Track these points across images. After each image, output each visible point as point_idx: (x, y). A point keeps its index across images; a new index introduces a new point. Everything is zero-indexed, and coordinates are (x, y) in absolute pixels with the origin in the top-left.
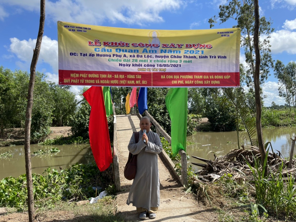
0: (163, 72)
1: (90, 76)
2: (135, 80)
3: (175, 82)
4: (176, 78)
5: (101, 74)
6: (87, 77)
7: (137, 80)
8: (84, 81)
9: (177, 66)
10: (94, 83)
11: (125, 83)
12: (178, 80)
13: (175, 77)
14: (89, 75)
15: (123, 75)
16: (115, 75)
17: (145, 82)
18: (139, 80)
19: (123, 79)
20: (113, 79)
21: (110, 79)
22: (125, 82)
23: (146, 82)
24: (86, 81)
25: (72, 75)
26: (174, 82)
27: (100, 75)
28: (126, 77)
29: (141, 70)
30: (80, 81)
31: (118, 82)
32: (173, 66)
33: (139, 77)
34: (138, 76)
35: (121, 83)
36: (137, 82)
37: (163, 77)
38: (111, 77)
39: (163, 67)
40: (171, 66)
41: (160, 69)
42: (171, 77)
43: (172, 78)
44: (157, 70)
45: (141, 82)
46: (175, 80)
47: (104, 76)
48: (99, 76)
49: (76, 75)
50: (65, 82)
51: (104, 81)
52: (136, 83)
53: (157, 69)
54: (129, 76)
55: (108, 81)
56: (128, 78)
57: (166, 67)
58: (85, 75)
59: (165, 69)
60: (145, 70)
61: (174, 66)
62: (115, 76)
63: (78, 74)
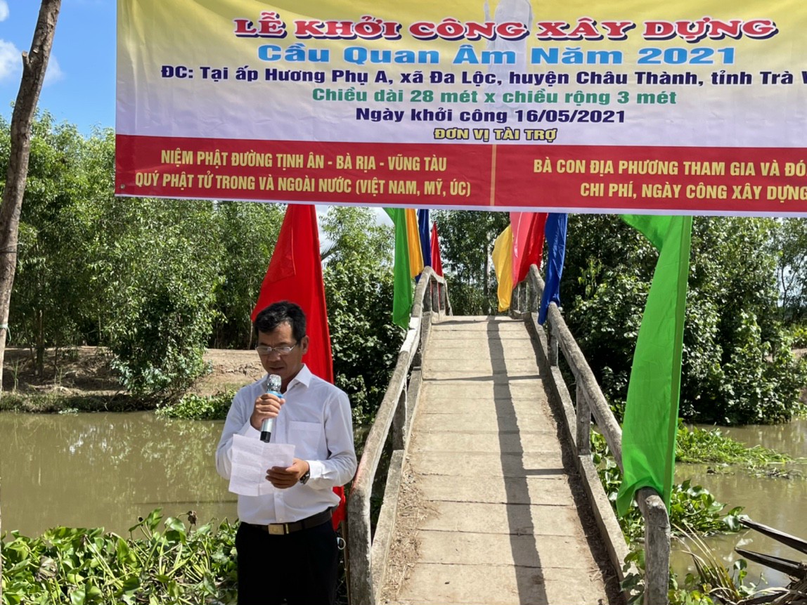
0: (545, 143)
1: (237, 159)
2: (422, 176)
3: (596, 189)
4: (599, 173)
5: (283, 153)
6: (224, 164)
7: (430, 180)
8: (214, 180)
9: (605, 120)
10: (253, 188)
11: (378, 189)
12: (607, 179)
13: (597, 167)
14: (233, 154)
15: (372, 158)
16: (338, 157)
17: (463, 188)
18: (435, 180)
19: (370, 175)
20: (330, 172)
21: (316, 174)
22: (378, 184)
23: (466, 188)
24: (221, 180)
25: (166, 156)
26: (589, 189)
27: (279, 156)
28: (382, 164)
29: (448, 135)
30: (196, 181)
31: (348, 186)
32: (588, 118)
33: (438, 164)
34: (435, 159)
35: (363, 191)
36: (429, 187)
37: (543, 166)
38: (322, 166)
39: (544, 124)
40: (580, 120)
41: (529, 132)
42: (579, 166)
43: (583, 171)
44: (517, 137)
45: (446, 187)
46: (595, 179)
47: (294, 161)
48: (275, 160)
49: (180, 155)
50: (140, 185)
51: (293, 180)
52: (422, 191)
53: (517, 132)
54: (395, 163)
55: (307, 180)
56: (391, 167)
57: (557, 124)
58: (217, 154)
59: (553, 132)
60: (465, 136)
61: (592, 119)
62: (339, 159)
63: (191, 153)
